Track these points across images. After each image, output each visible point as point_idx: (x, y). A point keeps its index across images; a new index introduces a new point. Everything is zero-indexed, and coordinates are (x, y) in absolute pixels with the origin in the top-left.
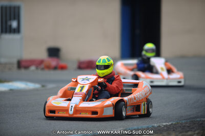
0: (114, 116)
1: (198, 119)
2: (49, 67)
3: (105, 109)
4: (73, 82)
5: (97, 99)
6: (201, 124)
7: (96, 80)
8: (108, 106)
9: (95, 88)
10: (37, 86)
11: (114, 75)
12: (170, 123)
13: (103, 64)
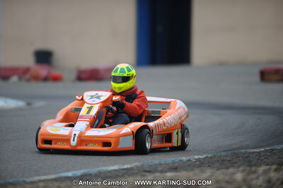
0: (134, 148)
1: (243, 151)
2: (36, 78)
3: (121, 138)
4: (78, 100)
5: (111, 124)
6: (247, 157)
7: (110, 98)
8: (126, 135)
9: (109, 109)
10: (21, 104)
11: (136, 90)
12: (204, 156)
13: (121, 75)
